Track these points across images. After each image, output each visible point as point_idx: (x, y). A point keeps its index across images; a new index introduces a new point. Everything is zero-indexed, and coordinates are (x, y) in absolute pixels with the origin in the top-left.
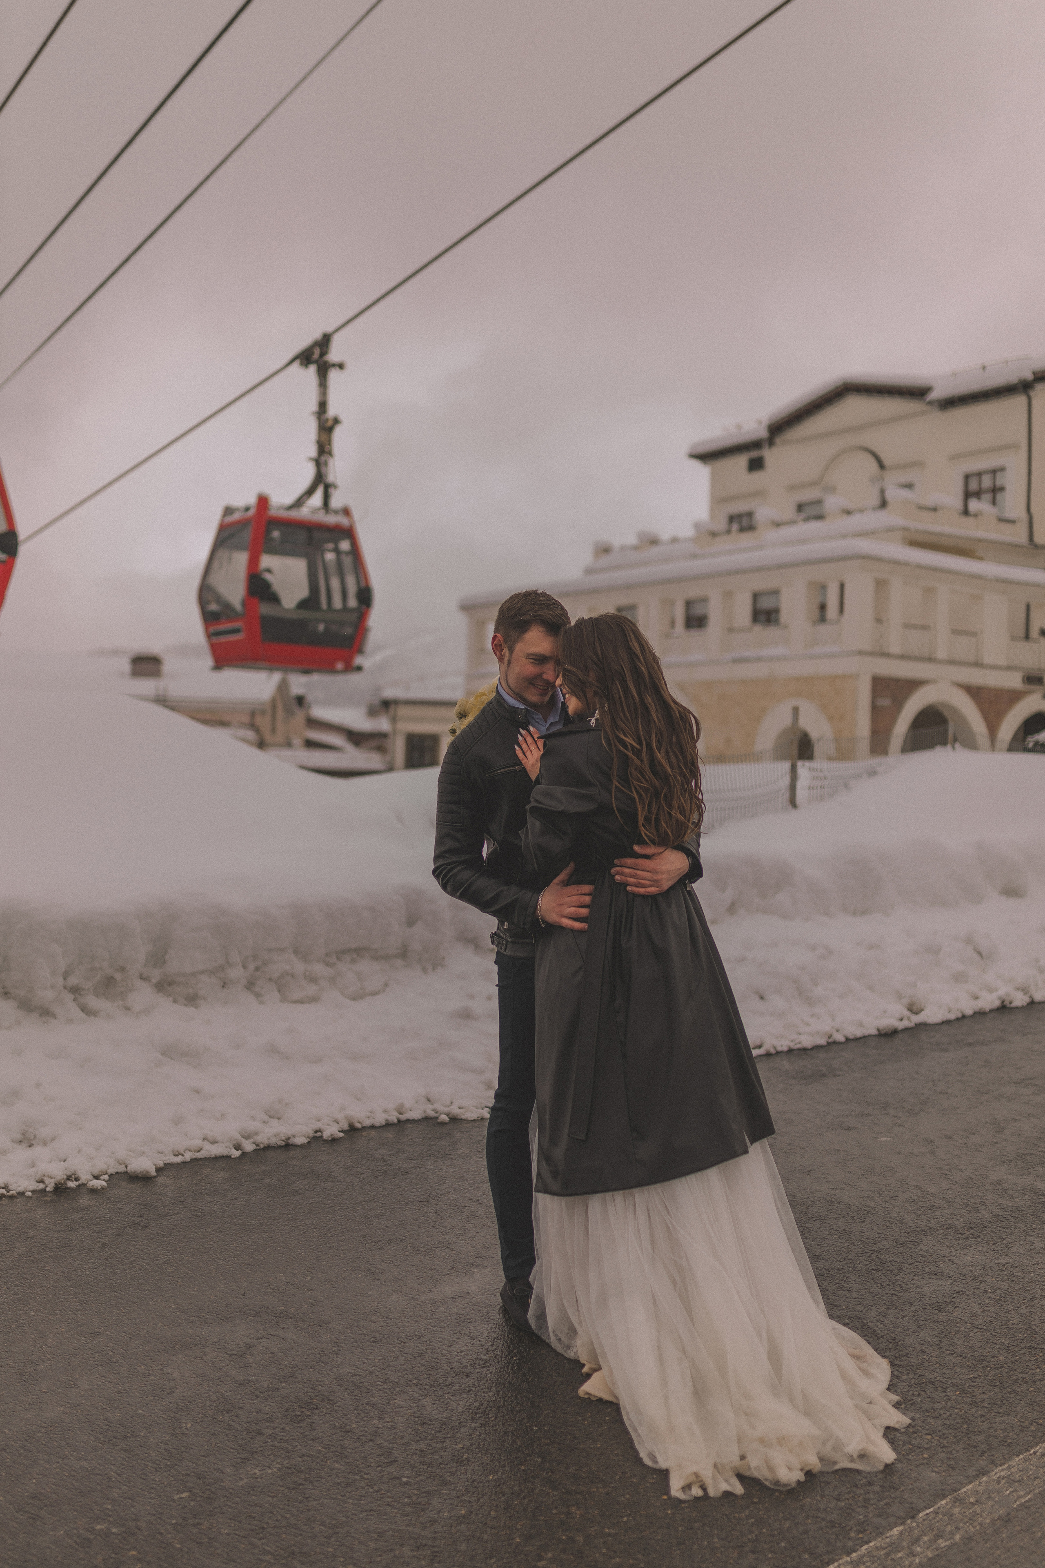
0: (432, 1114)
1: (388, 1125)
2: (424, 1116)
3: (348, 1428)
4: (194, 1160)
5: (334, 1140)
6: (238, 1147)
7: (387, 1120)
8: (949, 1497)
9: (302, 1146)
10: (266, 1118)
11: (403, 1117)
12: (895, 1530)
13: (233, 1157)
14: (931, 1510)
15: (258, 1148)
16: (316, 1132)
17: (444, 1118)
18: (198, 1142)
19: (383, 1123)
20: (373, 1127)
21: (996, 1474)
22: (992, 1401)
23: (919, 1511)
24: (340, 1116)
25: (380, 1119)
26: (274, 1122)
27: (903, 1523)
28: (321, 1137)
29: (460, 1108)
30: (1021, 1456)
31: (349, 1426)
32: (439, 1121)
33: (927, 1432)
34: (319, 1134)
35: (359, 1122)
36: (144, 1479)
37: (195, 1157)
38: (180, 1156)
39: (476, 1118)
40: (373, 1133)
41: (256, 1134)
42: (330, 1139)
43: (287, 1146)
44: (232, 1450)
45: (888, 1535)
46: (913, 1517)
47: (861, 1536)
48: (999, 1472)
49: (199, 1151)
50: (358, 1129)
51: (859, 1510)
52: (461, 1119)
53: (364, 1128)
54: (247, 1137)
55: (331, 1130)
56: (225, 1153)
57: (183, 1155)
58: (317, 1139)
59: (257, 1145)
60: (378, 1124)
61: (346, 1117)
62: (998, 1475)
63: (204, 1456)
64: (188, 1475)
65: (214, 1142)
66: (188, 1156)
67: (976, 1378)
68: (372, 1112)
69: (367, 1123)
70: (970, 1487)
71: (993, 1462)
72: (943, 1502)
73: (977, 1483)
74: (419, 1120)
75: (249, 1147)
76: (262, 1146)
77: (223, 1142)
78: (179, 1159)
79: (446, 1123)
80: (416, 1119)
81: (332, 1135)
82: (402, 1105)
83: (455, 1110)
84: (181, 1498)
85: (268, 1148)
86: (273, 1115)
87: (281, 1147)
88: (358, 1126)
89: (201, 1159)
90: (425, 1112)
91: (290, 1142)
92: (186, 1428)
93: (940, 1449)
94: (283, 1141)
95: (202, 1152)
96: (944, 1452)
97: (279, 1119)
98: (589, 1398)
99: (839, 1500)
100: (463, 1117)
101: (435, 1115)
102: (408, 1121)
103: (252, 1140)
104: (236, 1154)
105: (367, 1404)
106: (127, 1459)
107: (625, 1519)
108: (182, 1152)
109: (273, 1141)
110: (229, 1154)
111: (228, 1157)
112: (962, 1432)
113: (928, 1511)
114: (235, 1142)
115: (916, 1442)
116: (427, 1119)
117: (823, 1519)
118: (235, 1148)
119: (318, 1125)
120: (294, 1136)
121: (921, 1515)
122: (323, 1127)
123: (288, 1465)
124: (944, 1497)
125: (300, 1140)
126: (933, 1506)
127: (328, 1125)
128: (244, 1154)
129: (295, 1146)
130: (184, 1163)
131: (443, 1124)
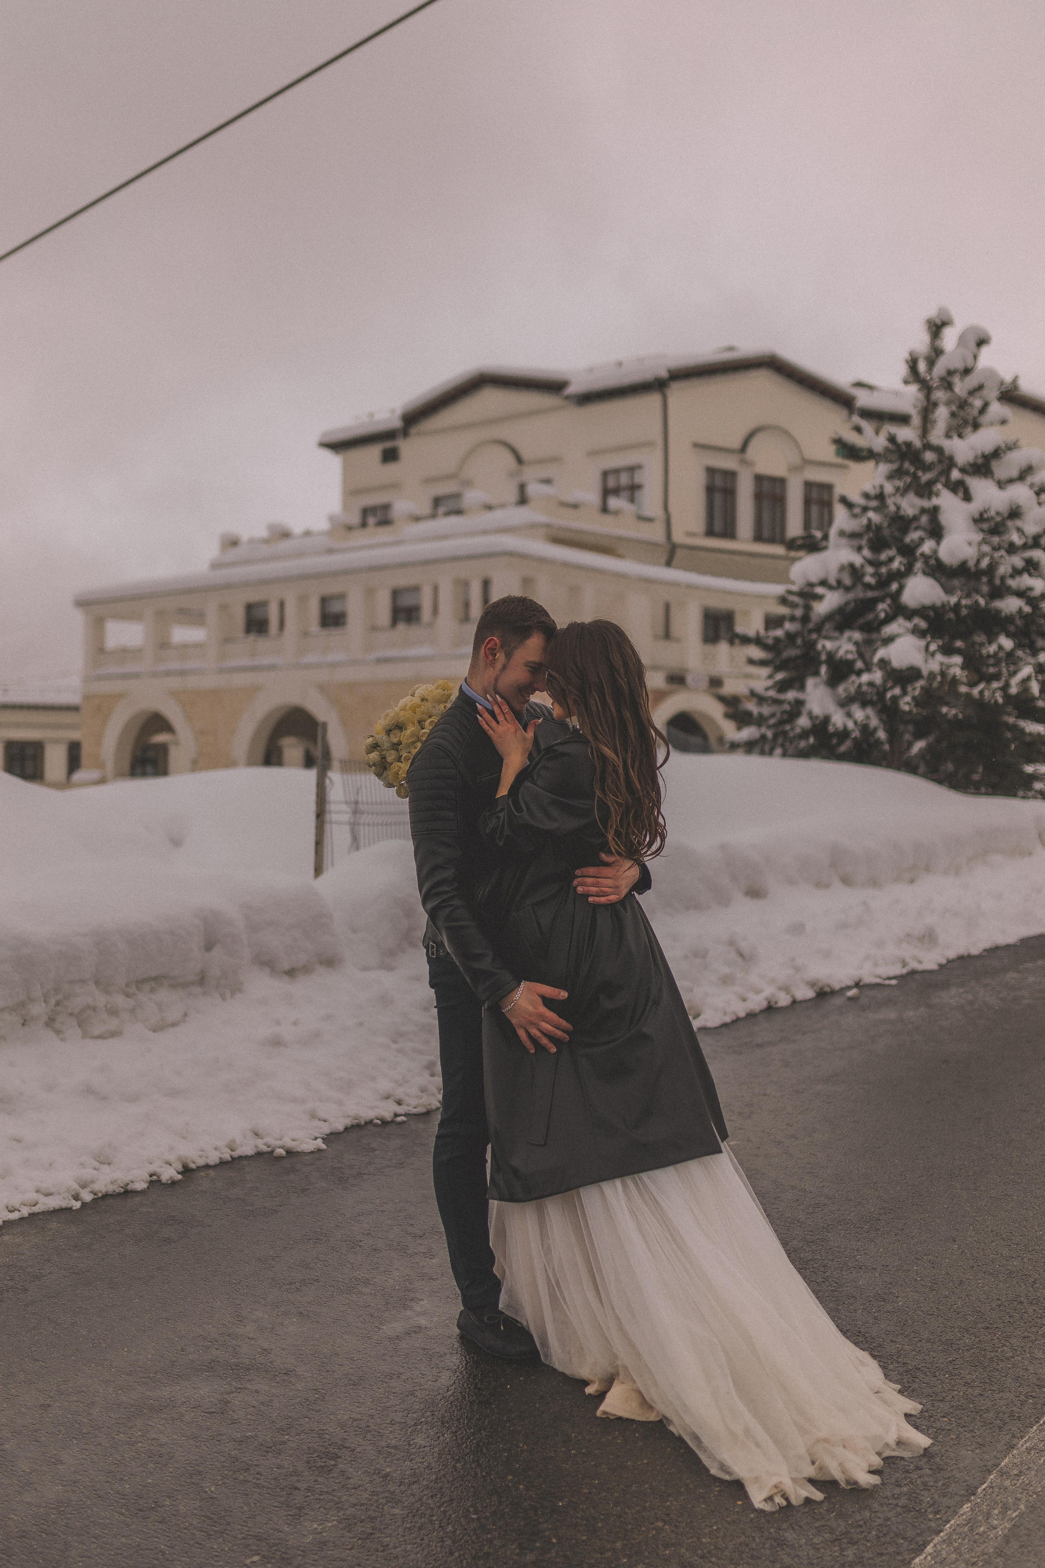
0: (265, 1149)
1: (222, 1163)
2: (256, 1152)
3: (383, 1472)
4: (32, 1215)
5: (174, 1183)
6: (76, 1197)
7: (220, 1158)
8: (994, 1472)
9: (142, 1192)
10: (96, 1164)
11: (236, 1154)
12: (965, 1507)
13: (74, 1208)
14: (986, 1485)
15: (96, 1197)
16: (151, 1176)
17: (281, 1152)
18: (32, 1196)
19: (218, 1161)
20: (207, 1167)
21: (1022, 1446)
22: (983, 1380)
23: (976, 1488)
24: (172, 1158)
25: (213, 1158)
26: (105, 1169)
27: (968, 1501)
28: (159, 1181)
29: (293, 1140)
30: (1035, 1428)
31: (384, 1470)
32: (275, 1155)
33: (942, 1414)
34: (155, 1178)
35: (194, 1162)
37: (32, 1212)
38: (17, 1212)
39: (313, 1150)
40: (212, 1173)
41: (93, 1182)
42: (169, 1182)
43: (127, 1193)
44: (276, 1509)
45: (962, 1512)
46: (974, 1494)
47: (938, 1516)
48: (1023, 1445)
49: (35, 1205)
50: (192, 1170)
51: (923, 1493)
52: (297, 1152)
53: (199, 1168)
54: (83, 1187)
55: (169, 1174)
56: (64, 1204)
57: (19, 1211)
58: (155, 1182)
59: (95, 1194)
60: (212, 1163)
61: (179, 1159)
62: (1024, 1447)
64: (245, 1538)
65: (48, 1195)
66: (25, 1212)
67: (955, 1360)
68: (202, 1151)
69: (201, 1162)
70: (1006, 1460)
71: (1014, 1436)
72: (992, 1477)
73: (1011, 1455)
74: (252, 1156)
75: (88, 1197)
76: (100, 1195)
77: (59, 1194)
78: (15, 1216)
79: (283, 1157)
80: (249, 1155)
81: (171, 1178)
82: (233, 1141)
83: (290, 1144)
85: (106, 1196)
86: (104, 1160)
87: (119, 1194)
88: (193, 1166)
89: (38, 1213)
90: (256, 1147)
91: (129, 1188)
92: (212, 1492)
93: (962, 1430)
94: (122, 1187)
95: (38, 1206)
96: (966, 1431)
97: (109, 1164)
98: (608, 1418)
99: (900, 1486)
100: (299, 1150)
101: (269, 1149)
102: (240, 1157)
103: (89, 1189)
104: (77, 1205)
105: (387, 1447)
106: (168, 1530)
107: (715, 1528)
108: (17, 1206)
109: (111, 1189)
110: (70, 1206)
111: (69, 1209)
112: (972, 1412)
113: (984, 1487)
114: (73, 1193)
115: (938, 1425)
116: (259, 1154)
117: (897, 1505)
118: (74, 1199)
119: (153, 1168)
120: (132, 1182)
121: (979, 1490)
122: (158, 1170)
124: (990, 1472)
125: (140, 1186)
126: (985, 1482)
127: (161, 1167)
128: (84, 1204)
129: (135, 1192)
130: (22, 1219)
131: (279, 1158)
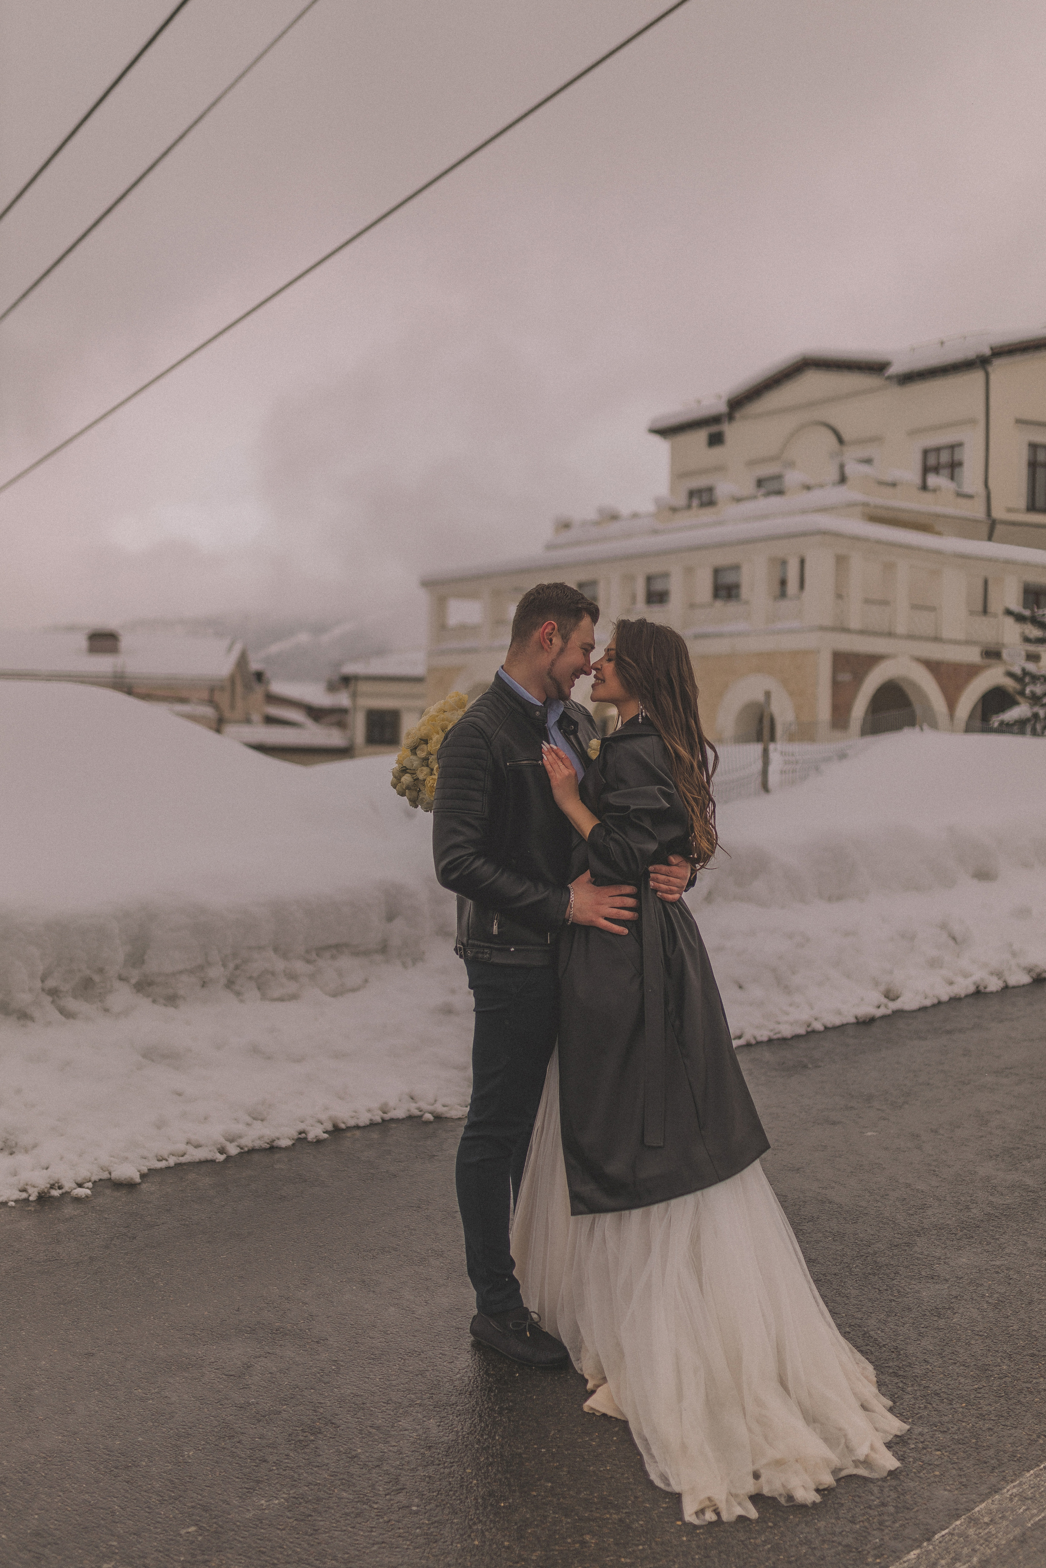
0: (417, 1113)
1: (372, 1125)
2: (407, 1115)
3: (354, 1453)
4: (178, 1165)
5: (319, 1142)
6: (222, 1151)
7: (371, 1120)
8: (963, 1517)
9: (286, 1149)
10: (248, 1119)
11: (387, 1117)
12: (912, 1553)
13: (217, 1161)
14: (946, 1531)
15: (242, 1151)
16: (300, 1133)
17: (428, 1117)
18: (181, 1147)
19: (368, 1123)
20: (357, 1127)
21: (1008, 1491)
22: (999, 1413)
23: (935, 1533)
24: (323, 1117)
25: (364, 1119)
26: (258, 1124)
27: (919, 1546)
28: (305, 1139)
29: (444, 1106)
30: (1032, 1472)
31: (355, 1450)
32: (423, 1119)
33: (937, 1447)
34: (303, 1135)
35: (344, 1123)
36: (149, 1513)
37: (178, 1162)
38: (164, 1161)
40: (358, 1133)
41: (240, 1137)
42: (315, 1140)
43: (272, 1148)
44: (237, 1480)
45: (905, 1559)
46: (929, 1540)
47: (878, 1561)
48: (1010, 1489)
49: (182, 1156)
50: (343, 1130)
51: (875, 1532)
52: (446, 1118)
53: (349, 1128)
54: (231, 1141)
55: (316, 1132)
56: (209, 1156)
57: (167, 1160)
58: (301, 1140)
59: (242, 1148)
60: (361, 1124)
61: (330, 1118)
62: (1010, 1493)
63: (208, 1486)
64: (193, 1507)
65: (198, 1146)
66: (172, 1161)
67: (981, 1388)
68: (355, 1112)
69: (352, 1123)
70: (983, 1505)
71: (1004, 1479)
72: (958, 1523)
73: (990, 1501)
74: (403, 1119)
75: (233, 1150)
76: (246, 1149)
77: (207, 1146)
78: (163, 1164)
79: (431, 1122)
80: (401, 1117)
81: (316, 1137)
82: (386, 1104)
83: (439, 1109)
84: (188, 1533)
85: (252, 1151)
86: (258, 1117)
87: (265, 1149)
88: (343, 1126)
89: (185, 1164)
90: (409, 1110)
91: (275, 1144)
92: (189, 1456)
93: (950, 1466)
94: (268, 1143)
95: (186, 1157)
96: (954, 1468)
97: (262, 1120)
98: (594, 1413)
99: (853, 1522)
100: (448, 1115)
101: (419, 1113)
102: (392, 1120)
103: (236, 1143)
104: (221, 1158)
105: (370, 1427)
106: (130, 1491)
107: (641, 1547)
108: (166, 1156)
109: (258, 1144)
110: (215, 1158)
111: (213, 1161)
112: (972, 1447)
113: (943, 1533)
114: (219, 1146)
115: (926, 1458)
116: (410, 1118)
117: (840, 1544)
118: (219, 1152)
119: (301, 1127)
120: (278, 1139)
121: (937, 1537)
122: (308, 1128)
123: (295, 1495)
124: (958, 1517)
125: (285, 1143)
126: (947, 1528)
127: (312, 1126)
128: (229, 1158)
129: (279, 1148)
130: (168, 1168)
131: (427, 1123)
